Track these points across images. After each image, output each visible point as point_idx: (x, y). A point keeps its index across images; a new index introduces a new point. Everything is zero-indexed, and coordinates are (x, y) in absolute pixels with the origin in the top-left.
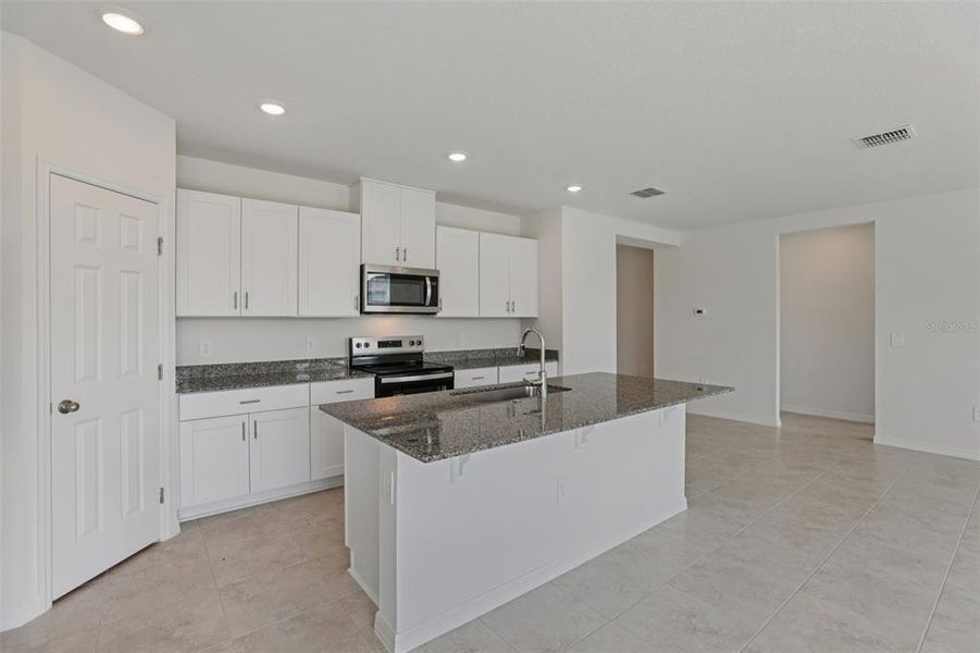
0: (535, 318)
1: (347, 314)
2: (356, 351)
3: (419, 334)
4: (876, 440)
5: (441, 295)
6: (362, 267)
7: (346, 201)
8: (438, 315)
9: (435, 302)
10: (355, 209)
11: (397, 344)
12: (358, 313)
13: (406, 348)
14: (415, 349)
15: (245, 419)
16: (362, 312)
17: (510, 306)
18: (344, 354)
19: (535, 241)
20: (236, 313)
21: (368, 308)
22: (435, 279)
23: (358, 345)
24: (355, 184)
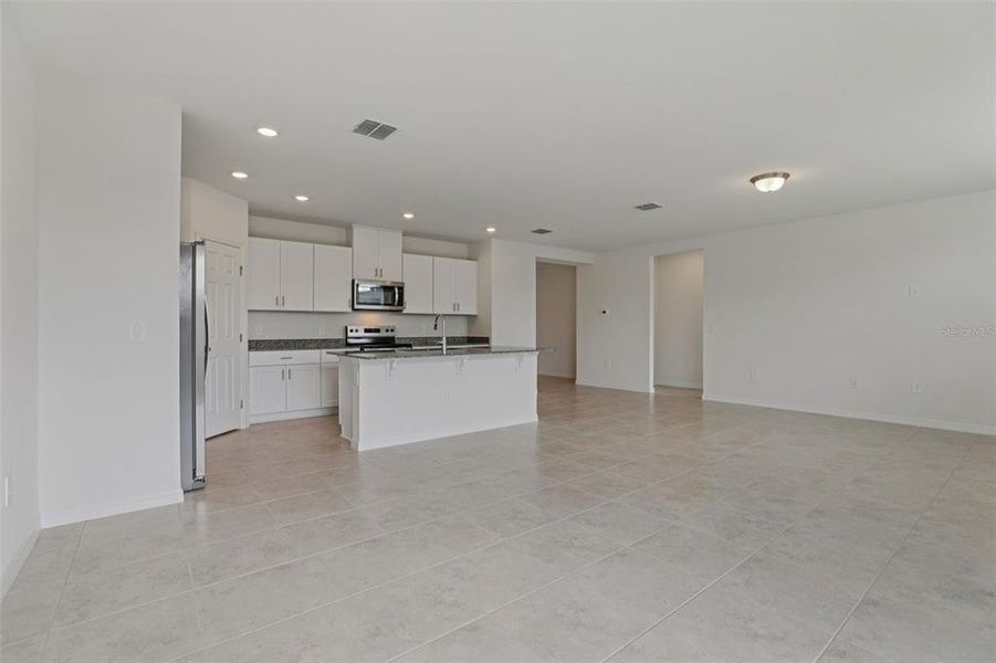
0: (475, 316)
1: (345, 310)
2: (350, 334)
3: (392, 324)
4: (703, 398)
5: (406, 299)
6: (353, 281)
7: (344, 239)
8: (405, 312)
9: (401, 302)
10: (349, 244)
11: (378, 331)
12: (350, 310)
13: (383, 334)
14: (390, 334)
15: (283, 367)
16: (353, 309)
17: (456, 306)
18: (341, 336)
19: (475, 262)
20: (277, 309)
21: (356, 307)
22: (401, 289)
23: (352, 331)
24: (349, 228)
